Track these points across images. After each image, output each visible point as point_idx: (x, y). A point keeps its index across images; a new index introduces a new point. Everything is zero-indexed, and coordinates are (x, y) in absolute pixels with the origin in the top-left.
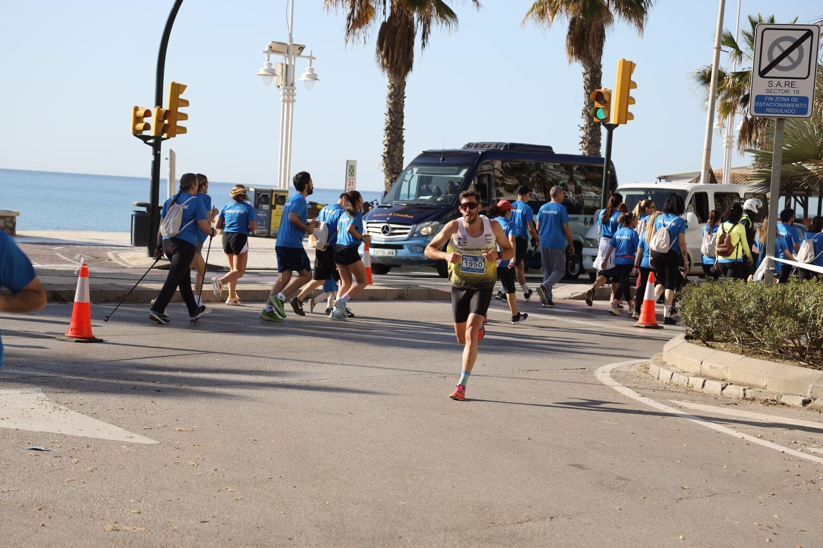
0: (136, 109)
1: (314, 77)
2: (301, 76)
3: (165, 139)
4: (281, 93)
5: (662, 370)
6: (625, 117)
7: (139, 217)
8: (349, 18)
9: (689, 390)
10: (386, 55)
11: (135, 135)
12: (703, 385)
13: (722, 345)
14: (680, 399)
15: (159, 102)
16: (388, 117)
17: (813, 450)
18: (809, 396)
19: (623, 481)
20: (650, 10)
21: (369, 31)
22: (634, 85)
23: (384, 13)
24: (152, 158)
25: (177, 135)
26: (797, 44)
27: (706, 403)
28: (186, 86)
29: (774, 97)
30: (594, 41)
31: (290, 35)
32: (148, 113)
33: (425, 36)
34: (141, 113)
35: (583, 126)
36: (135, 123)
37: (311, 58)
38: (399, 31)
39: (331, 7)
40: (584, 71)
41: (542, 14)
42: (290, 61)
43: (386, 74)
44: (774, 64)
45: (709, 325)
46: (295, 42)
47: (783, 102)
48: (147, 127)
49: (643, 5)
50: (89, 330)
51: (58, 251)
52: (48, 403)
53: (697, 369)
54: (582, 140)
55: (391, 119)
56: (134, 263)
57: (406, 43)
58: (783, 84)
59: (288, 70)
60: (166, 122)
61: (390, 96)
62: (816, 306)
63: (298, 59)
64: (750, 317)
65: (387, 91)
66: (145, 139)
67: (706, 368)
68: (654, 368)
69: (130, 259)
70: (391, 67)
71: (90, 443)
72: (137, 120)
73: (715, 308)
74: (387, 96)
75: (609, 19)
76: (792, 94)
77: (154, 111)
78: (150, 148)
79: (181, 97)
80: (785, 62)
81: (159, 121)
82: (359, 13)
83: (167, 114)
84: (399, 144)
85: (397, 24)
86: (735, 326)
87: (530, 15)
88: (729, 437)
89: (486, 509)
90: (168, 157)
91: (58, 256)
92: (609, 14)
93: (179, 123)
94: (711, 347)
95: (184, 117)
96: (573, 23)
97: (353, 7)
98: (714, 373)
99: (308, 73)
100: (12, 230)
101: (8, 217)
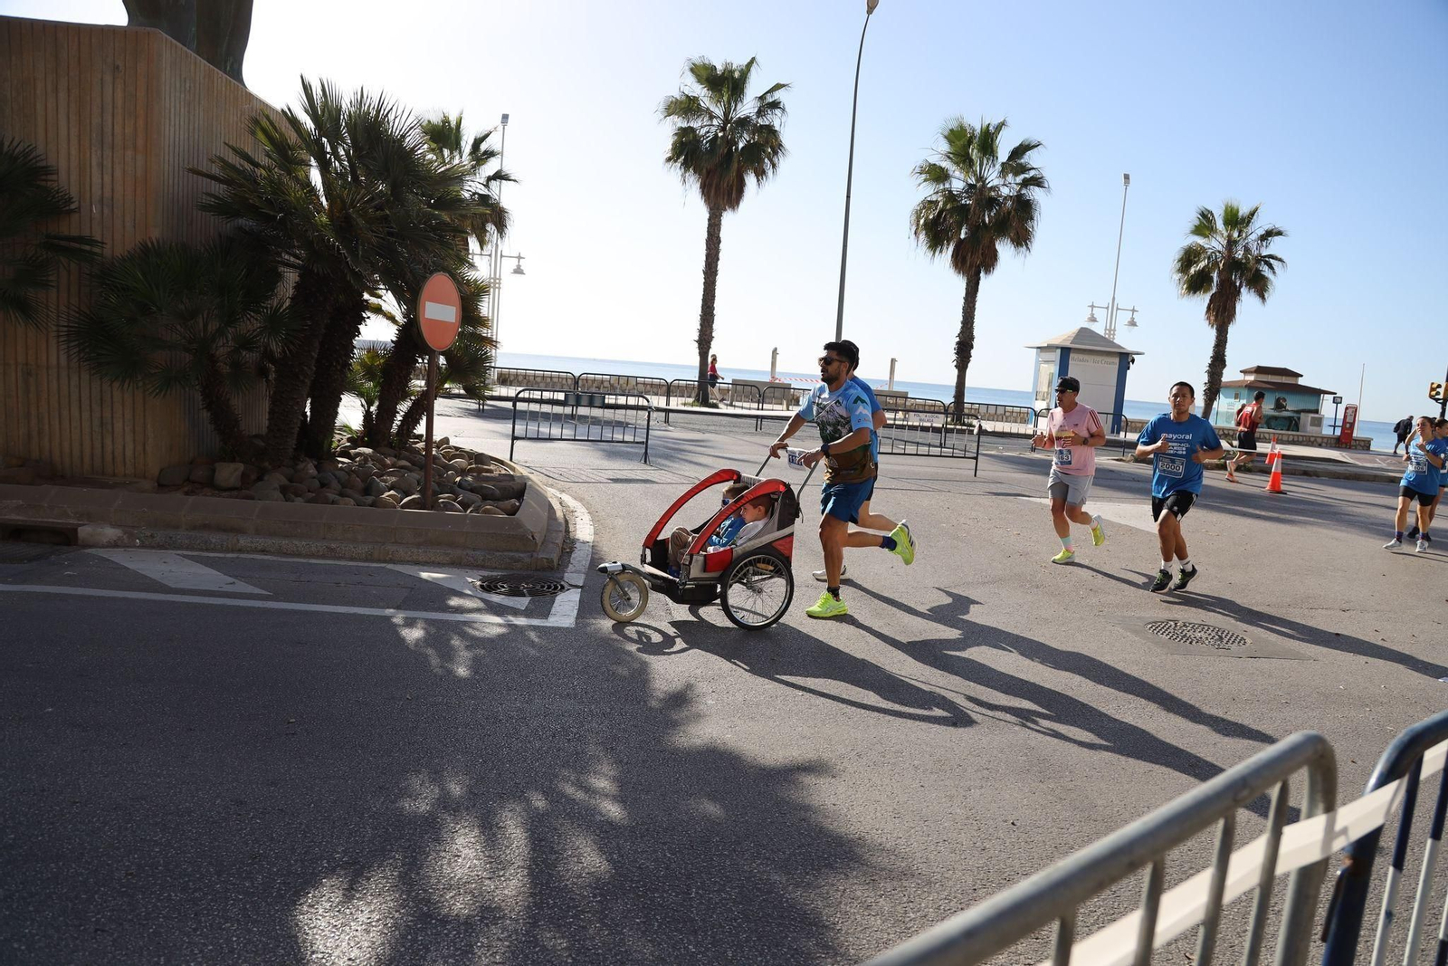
0: (1433, 384)
11: (1431, 398)
24: (1441, 410)
32: (1439, 386)
34: (1435, 386)
36: (1431, 392)
48: (1438, 393)
50: (1279, 487)
66: (1437, 400)
72: (1432, 389)
77: (1443, 385)
78: (1440, 405)
100: (1368, 448)
101: (1367, 441)
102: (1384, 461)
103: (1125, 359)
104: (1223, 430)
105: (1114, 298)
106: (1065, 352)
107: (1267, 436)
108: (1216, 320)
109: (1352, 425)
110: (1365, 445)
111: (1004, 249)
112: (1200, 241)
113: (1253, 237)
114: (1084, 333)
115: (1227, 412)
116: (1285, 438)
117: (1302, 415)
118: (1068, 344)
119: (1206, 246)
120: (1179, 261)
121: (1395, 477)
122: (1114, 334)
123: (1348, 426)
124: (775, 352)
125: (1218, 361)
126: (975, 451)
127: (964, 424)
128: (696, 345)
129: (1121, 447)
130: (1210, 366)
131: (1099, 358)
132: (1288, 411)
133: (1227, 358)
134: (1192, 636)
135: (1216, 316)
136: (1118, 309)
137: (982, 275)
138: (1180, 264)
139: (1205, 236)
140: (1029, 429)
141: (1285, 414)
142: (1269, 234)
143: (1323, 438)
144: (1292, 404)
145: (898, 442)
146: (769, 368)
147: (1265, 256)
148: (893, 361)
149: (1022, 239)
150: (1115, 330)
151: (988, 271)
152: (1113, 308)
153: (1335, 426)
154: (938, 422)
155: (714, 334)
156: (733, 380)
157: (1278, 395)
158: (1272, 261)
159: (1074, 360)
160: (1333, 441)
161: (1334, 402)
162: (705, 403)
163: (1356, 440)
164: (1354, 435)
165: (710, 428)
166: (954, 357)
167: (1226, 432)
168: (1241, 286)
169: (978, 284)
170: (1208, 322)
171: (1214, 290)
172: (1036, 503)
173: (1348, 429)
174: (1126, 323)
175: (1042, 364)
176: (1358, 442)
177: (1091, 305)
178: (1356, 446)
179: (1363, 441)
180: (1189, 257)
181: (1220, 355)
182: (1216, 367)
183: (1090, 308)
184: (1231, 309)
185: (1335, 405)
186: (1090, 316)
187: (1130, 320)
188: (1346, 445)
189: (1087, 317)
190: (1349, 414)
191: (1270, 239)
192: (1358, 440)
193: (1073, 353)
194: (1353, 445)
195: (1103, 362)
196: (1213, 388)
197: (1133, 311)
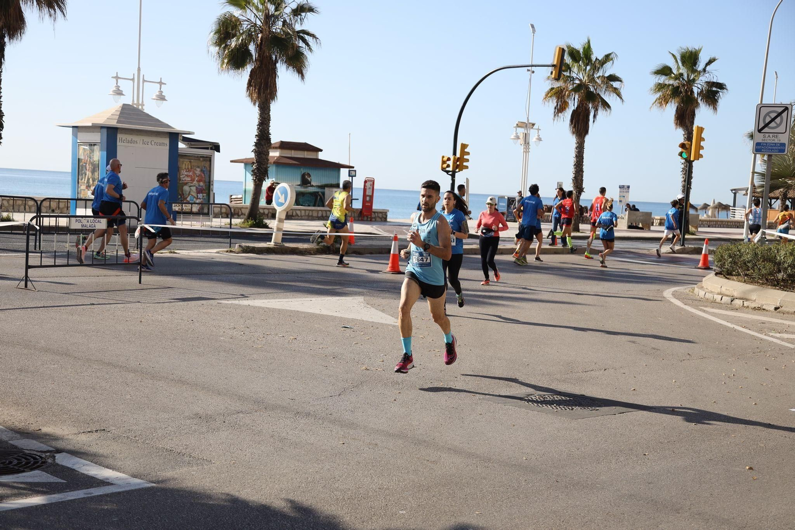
0: (443, 157)
1: (540, 139)
2: (533, 139)
3: (457, 172)
4: (522, 148)
5: (700, 291)
6: (698, 156)
8: (555, 108)
9: (714, 302)
10: (575, 127)
11: (442, 170)
12: (721, 299)
13: (735, 278)
14: (706, 307)
15: (455, 153)
16: (575, 159)
17: (771, 334)
18: (778, 305)
19: (655, 350)
20: (720, 101)
21: (566, 114)
22: (704, 140)
23: (574, 105)
24: (451, 182)
25: (463, 170)
26: (780, 114)
27: (720, 308)
28: (468, 145)
29: (766, 143)
30: (689, 116)
31: (528, 118)
32: (449, 159)
33: (595, 116)
34: (445, 159)
35: (683, 162)
36: (442, 164)
37: (538, 129)
38: (582, 114)
39: (546, 103)
40: (684, 133)
41: (661, 104)
42: (527, 131)
43: (574, 136)
44: (766, 125)
45: (726, 267)
46: (530, 122)
47: (771, 146)
48: (448, 166)
49: (716, 98)
51: (405, 229)
52: (362, 304)
53: (719, 290)
54: (682, 170)
55: (577, 160)
57: (585, 120)
58: (771, 136)
59: (526, 136)
60: (458, 163)
61: (576, 148)
62: (785, 257)
63: (531, 130)
64: (748, 262)
65: (575, 146)
66: (447, 172)
67: (723, 289)
68: (696, 290)
70: (577, 133)
71: (373, 325)
72: (444, 162)
73: (730, 258)
74: (575, 147)
75: (697, 105)
76: (776, 141)
77: (452, 158)
78: (450, 176)
79: (466, 150)
80: (773, 124)
81: (454, 163)
82: (560, 105)
83: (459, 159)
84: (581, 173)
85: (580, 111)
86: (741, 267)
87: (655, 104)
88: (726, 327)
89: (571, 364)
90: (466, 181)
91: (404, 232)
92: (697, 103)
93: (465, 164)
94: (728, 279)
95: (467, 160)
96: (677, 108)
97: (557, 103)
98: (727, 293)
99: (537, 137)
100: (386, 218)
101: (383, 212)
103: (175, 140)
105: (139, 69)
106: (111, 134)
107: (299, 212)
108: (259, 97)
109: (372, 197)
110: (381, 218)
113: (288, 10)
114: (128, 111)
116: (315, 214)
117: (327, 190)
118: (114, 123)
119: (241, 17)
120: (215, 33)
123: (368, 199)
125: (264, 141)
129: (227, 237)
131: (147, 139)
132: (313, 186)
135: (259, 93)
136: (144, 81)
137: (6, 39)
138: (216, 36)
139: (242, 7)
141: (311, 189)
142: (300, 10)
144: (317, 179)
147: (299, 32)
151: (11, 37)
157: (303, 171)
158: (306, 37)
159: (122, 143)
160: (357, 215)
163: (375, 212)
168: (276, 61)
170: (248, 100)
171: (253, 64)
173: (368, 202)
174: (154, 97)
175: (81, 145)
176: (376, 214)
177: (115, 76)
178: (375, 218)
179: (381, 213)
180: (226, 29)
181: (266, 133)
182: (263, 146)
183: (115, 80)
184: (272, 85)
185: (351, 178)
186: (115, 89)
187: (158, 94)
188: (367, 218)
189: (112, 90)
190: (368, 188)
191: (303, 14)
192: (377, 212)
193: (121, 133)
194: (373, 218)
195: (153, 143)
196: (262, 168)
197: (161, 83)
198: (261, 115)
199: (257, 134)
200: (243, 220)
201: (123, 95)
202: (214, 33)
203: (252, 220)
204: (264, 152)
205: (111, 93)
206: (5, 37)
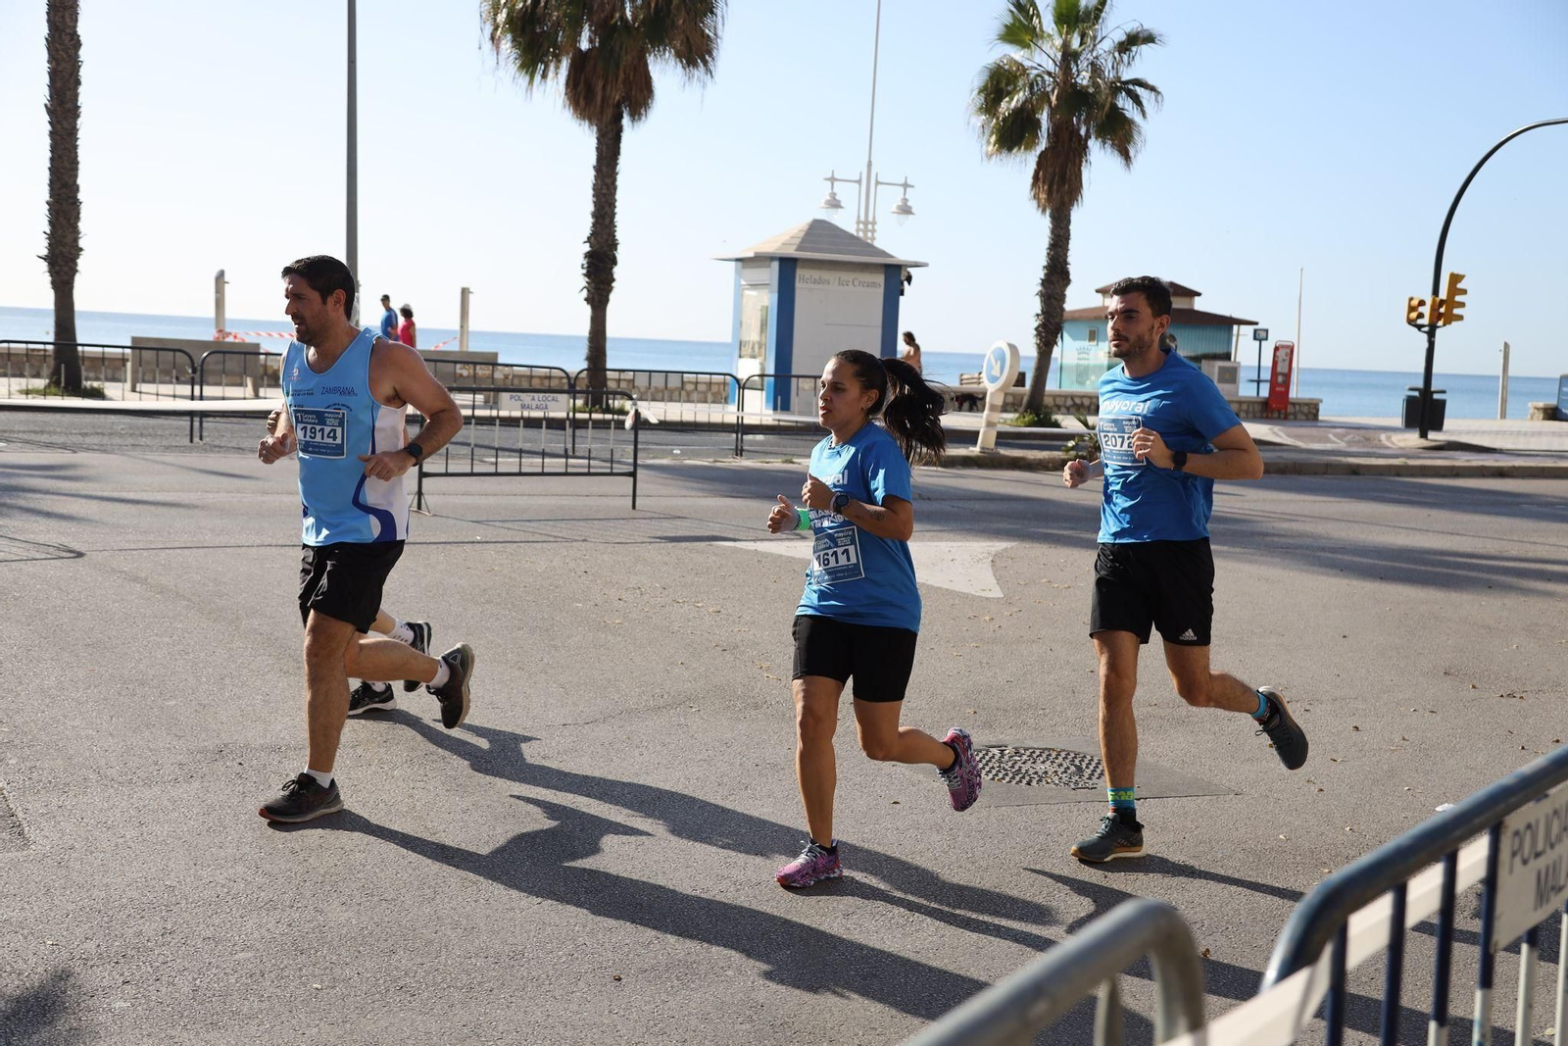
0: (1411, 299)
3: (1440, 327)
7: (1410, 401)
11: (1409, 323)
15: (1436, 291)
24: (1426, 345)
25: (1453, 323)
32: (1422, 303)
34: (1415, 303)
36: (1409, 313)
48: (1421, 316)
56: (1402, 444)
66: (1419, 327)
69: (1400, 441)
72: (1412, 309)
77: (1429, 302)
78: (1425, 336)
79: (1459, 286)
81: (1434, 309)
83: (1442, 302)
93: (1456, 311)
95: (1462, 305)
100: (1316, 415)
101: (1312, 404)
102: (1340, 437)
103: (895, 276)
104: (1072, 397)
105: (870, 164)
106: (788, 267)
108: (1049, 199)
109: (1288, 376)
110: (1309, 412)
111: (664, 71)
112: (1017, 54)
113: (1106, 46)
114: (819, 232)
115: (1078, 366)
118: (791, 251)
119: (1027, 64)
120: (980, 92)
121: (1359, 466)
122: (873, 231)
123: (1280, 379)
124: (220, 278)
125: (1057, 275)
126: (631, 461)
127: (608, 410)
128: (44, 266)
130: (1044, 283)
131: (848, 276)
133: (1072, 269)
134: (1031, 771)
135: (1050, 193)
136: (878, 183)
137: (626, 121)
138: (982, 97)
139: (1024, 45)
140: (728, 414)
142: (1134, 40)
143: (1240, 403)
144: (1188, 345)
145: (483, 451)
146: (211, 313)
147: (1127, 82)
148: (465, 292)
149: (696, 52)
150: (874, 223)
151: (636, 115)
152: (869, 182)
153: (1259, 382)
154: (559, 408)
155: (82, 243)
156: (134, 339)
158: (1139, 90)
159: (805, 284)
160: (1258, 408)
161: (1255, 339)
162: (74, 388)
163: (1294, 404)
164: (1294, 393)
165: (88, 440)
166: (583, 281)
167: (1078, 401)
168: (1088, 136)
169: (618, 139)
170: (1034, 203)
171: (1043, 144)
172: (747, 552)
173: (1280, 385)
174: (894, 209)
175: (747, 289)
176: (1297, 407)
177: (829, 176)
178: (1295, 414)
179: (1306, 404)
180: (998, 83)
181: (1059, 262)
182: (1053, 284)
183: (829, 183)
184: (1074, 178)
185: (1258, 342)
186: (829, 198)
187: (900, 203)
188: (1279, 414)
189: (823, 201)
190: (1280, 359)
191: (1134, 49)
192: (1299, 404)
193: (802, 267)
194: (1290, 414)
195: (856, 283)
196: (1051, 323)
197: (906, 186)
198: (1052, 232)
199: (1045, 264)
200: (1017, 415)
201: (841, 207)
202: (977, 91)
203: (1031, 413)
204: (1056, 296)
205: (823, 204)
206: (622, 117)
